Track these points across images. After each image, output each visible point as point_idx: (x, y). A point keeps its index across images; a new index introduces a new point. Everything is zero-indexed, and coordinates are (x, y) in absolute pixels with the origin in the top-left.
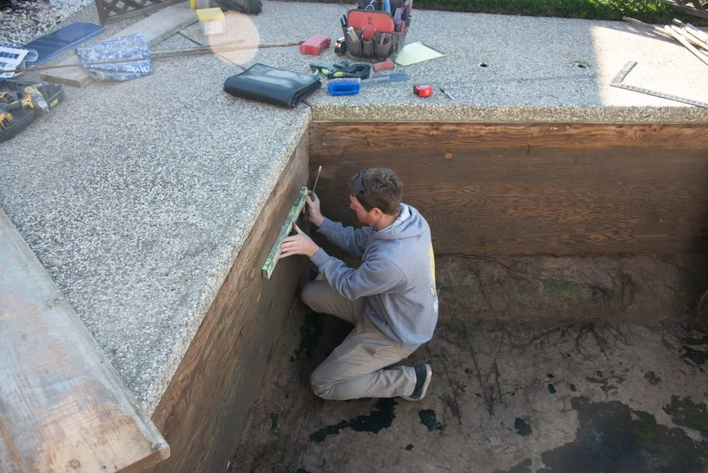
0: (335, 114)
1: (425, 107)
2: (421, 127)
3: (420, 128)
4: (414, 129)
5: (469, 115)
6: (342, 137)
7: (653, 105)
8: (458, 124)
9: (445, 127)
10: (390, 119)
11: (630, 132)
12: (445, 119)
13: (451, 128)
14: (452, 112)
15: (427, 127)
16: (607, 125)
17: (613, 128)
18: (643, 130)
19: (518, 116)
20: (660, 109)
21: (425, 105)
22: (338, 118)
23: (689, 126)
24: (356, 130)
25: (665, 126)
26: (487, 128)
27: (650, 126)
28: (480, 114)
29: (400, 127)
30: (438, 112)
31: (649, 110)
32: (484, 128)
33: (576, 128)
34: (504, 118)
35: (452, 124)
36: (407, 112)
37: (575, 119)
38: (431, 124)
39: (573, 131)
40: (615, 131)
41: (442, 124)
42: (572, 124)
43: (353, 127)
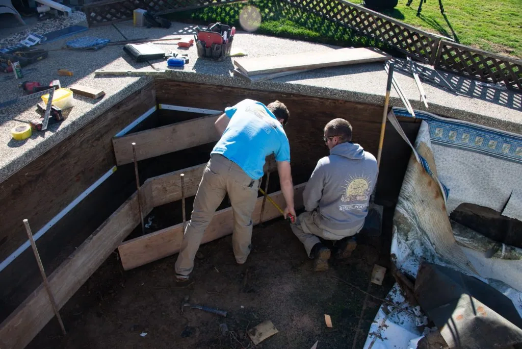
1: (213, 76)
3: (212, 88)
5: (236, 83)
6: (172, 88)
7: (337, 89)
8: (232, 87)
9: (225, 88)
10: (195, 80)
11: (327, 103)
12: (223, 84)
13: (229, 89)
14: (226, 80)
15: (215, 87)
16: (314, 97)
17: (317, 99)
18: (335, 103)
19: (262, 86)
20: (341, 91)
22: (169, 77)
23: (359, 103)
24: (179, 85)
25: (345, 101)
26: (248, 91)
27: (338, 100)
28: (242, 83)
29: (202, 86)
30: (220, 80)
31: (335, 91)
32: (246, 91)
33: (296, 97)
34: (256, 87)
35: (229, 87)
36: (203, 77)
37: (294, 91)
38: (218, 86)
39: (296, 99)
40: (319, 101)
41: (223, 86)
42: (294, 95)
43: (177, 83)
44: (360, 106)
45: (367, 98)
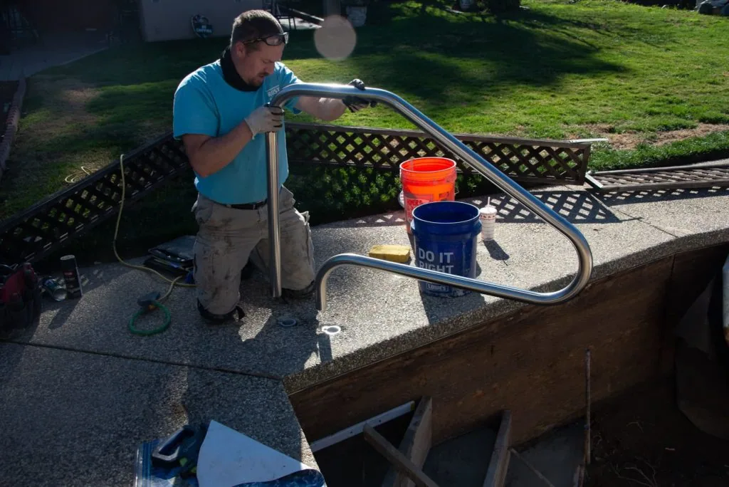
0: (309, 379)
2: (394, 361)
3: (393, 364)
4: (389, 366)
5: (439, 333)
6: (316, 404)
8: (428, 346)
9: (416, 354)
10: (365, 364)
12: (418, 345)
13: (422, 352)
14: (424, 335)
15: (400, 359)
19: (481, 318)
22: (313, 383)
23: (610, 278)
24: (330, 390)
26: (456, 339)
28: (448, 328)
29: (376, 368)
30: (411, 340)
32: (451, 340)
33: (527, 312)
34: (469, 324)
35: (422, 348)
36: (382, 350)
38: (403, 355)
39: (527, 315)
41: (411, 352)
42: (521, 310)
43: (327, 386)
44: (609, 284)
45: (620, 265)
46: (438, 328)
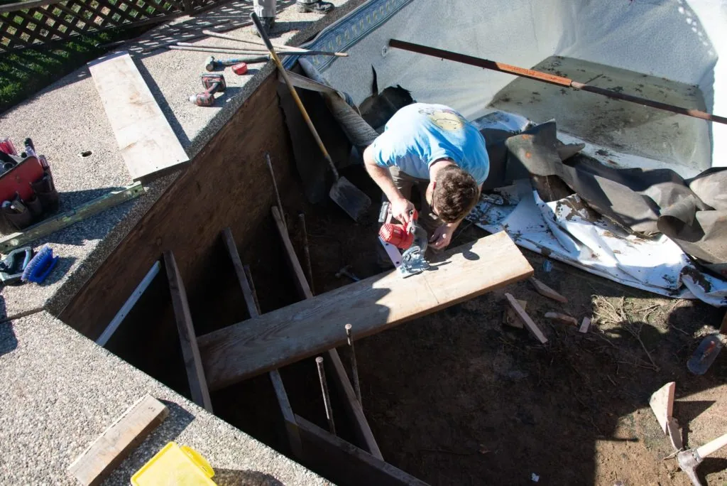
2: (131, 237)
5: (157, 193)
12: (144, 212)
15: (135, 232)
18: (241, 112)
20: (244, 88)
21: (126, 214)
23: (259, 89)
24: (90, 291)
25: (249, 99)
27: (244, 105)
30: (138, 212)
31: (240, 94)
32: (167, 194)
37: (212, 135)
39: (213, 145)
40: (231, 125)
42: (209, 143)
44: (258, 94)
46: (155, 190)
